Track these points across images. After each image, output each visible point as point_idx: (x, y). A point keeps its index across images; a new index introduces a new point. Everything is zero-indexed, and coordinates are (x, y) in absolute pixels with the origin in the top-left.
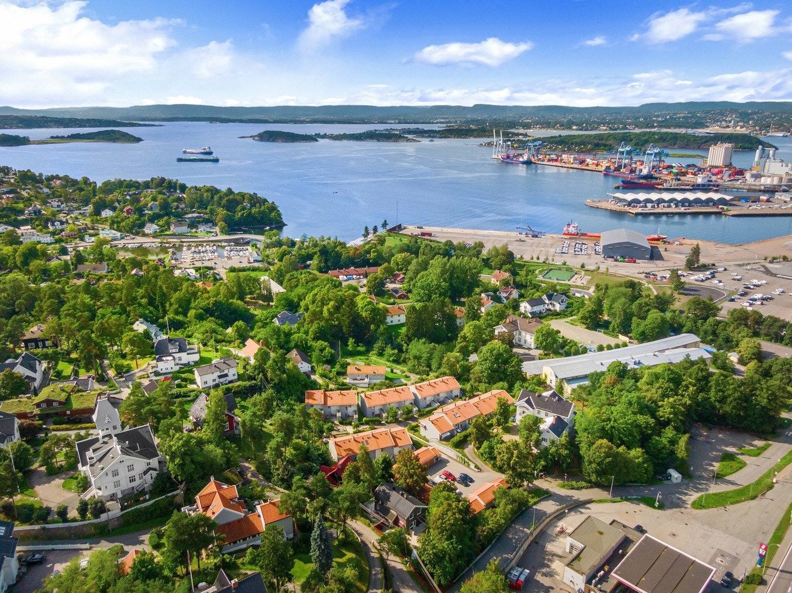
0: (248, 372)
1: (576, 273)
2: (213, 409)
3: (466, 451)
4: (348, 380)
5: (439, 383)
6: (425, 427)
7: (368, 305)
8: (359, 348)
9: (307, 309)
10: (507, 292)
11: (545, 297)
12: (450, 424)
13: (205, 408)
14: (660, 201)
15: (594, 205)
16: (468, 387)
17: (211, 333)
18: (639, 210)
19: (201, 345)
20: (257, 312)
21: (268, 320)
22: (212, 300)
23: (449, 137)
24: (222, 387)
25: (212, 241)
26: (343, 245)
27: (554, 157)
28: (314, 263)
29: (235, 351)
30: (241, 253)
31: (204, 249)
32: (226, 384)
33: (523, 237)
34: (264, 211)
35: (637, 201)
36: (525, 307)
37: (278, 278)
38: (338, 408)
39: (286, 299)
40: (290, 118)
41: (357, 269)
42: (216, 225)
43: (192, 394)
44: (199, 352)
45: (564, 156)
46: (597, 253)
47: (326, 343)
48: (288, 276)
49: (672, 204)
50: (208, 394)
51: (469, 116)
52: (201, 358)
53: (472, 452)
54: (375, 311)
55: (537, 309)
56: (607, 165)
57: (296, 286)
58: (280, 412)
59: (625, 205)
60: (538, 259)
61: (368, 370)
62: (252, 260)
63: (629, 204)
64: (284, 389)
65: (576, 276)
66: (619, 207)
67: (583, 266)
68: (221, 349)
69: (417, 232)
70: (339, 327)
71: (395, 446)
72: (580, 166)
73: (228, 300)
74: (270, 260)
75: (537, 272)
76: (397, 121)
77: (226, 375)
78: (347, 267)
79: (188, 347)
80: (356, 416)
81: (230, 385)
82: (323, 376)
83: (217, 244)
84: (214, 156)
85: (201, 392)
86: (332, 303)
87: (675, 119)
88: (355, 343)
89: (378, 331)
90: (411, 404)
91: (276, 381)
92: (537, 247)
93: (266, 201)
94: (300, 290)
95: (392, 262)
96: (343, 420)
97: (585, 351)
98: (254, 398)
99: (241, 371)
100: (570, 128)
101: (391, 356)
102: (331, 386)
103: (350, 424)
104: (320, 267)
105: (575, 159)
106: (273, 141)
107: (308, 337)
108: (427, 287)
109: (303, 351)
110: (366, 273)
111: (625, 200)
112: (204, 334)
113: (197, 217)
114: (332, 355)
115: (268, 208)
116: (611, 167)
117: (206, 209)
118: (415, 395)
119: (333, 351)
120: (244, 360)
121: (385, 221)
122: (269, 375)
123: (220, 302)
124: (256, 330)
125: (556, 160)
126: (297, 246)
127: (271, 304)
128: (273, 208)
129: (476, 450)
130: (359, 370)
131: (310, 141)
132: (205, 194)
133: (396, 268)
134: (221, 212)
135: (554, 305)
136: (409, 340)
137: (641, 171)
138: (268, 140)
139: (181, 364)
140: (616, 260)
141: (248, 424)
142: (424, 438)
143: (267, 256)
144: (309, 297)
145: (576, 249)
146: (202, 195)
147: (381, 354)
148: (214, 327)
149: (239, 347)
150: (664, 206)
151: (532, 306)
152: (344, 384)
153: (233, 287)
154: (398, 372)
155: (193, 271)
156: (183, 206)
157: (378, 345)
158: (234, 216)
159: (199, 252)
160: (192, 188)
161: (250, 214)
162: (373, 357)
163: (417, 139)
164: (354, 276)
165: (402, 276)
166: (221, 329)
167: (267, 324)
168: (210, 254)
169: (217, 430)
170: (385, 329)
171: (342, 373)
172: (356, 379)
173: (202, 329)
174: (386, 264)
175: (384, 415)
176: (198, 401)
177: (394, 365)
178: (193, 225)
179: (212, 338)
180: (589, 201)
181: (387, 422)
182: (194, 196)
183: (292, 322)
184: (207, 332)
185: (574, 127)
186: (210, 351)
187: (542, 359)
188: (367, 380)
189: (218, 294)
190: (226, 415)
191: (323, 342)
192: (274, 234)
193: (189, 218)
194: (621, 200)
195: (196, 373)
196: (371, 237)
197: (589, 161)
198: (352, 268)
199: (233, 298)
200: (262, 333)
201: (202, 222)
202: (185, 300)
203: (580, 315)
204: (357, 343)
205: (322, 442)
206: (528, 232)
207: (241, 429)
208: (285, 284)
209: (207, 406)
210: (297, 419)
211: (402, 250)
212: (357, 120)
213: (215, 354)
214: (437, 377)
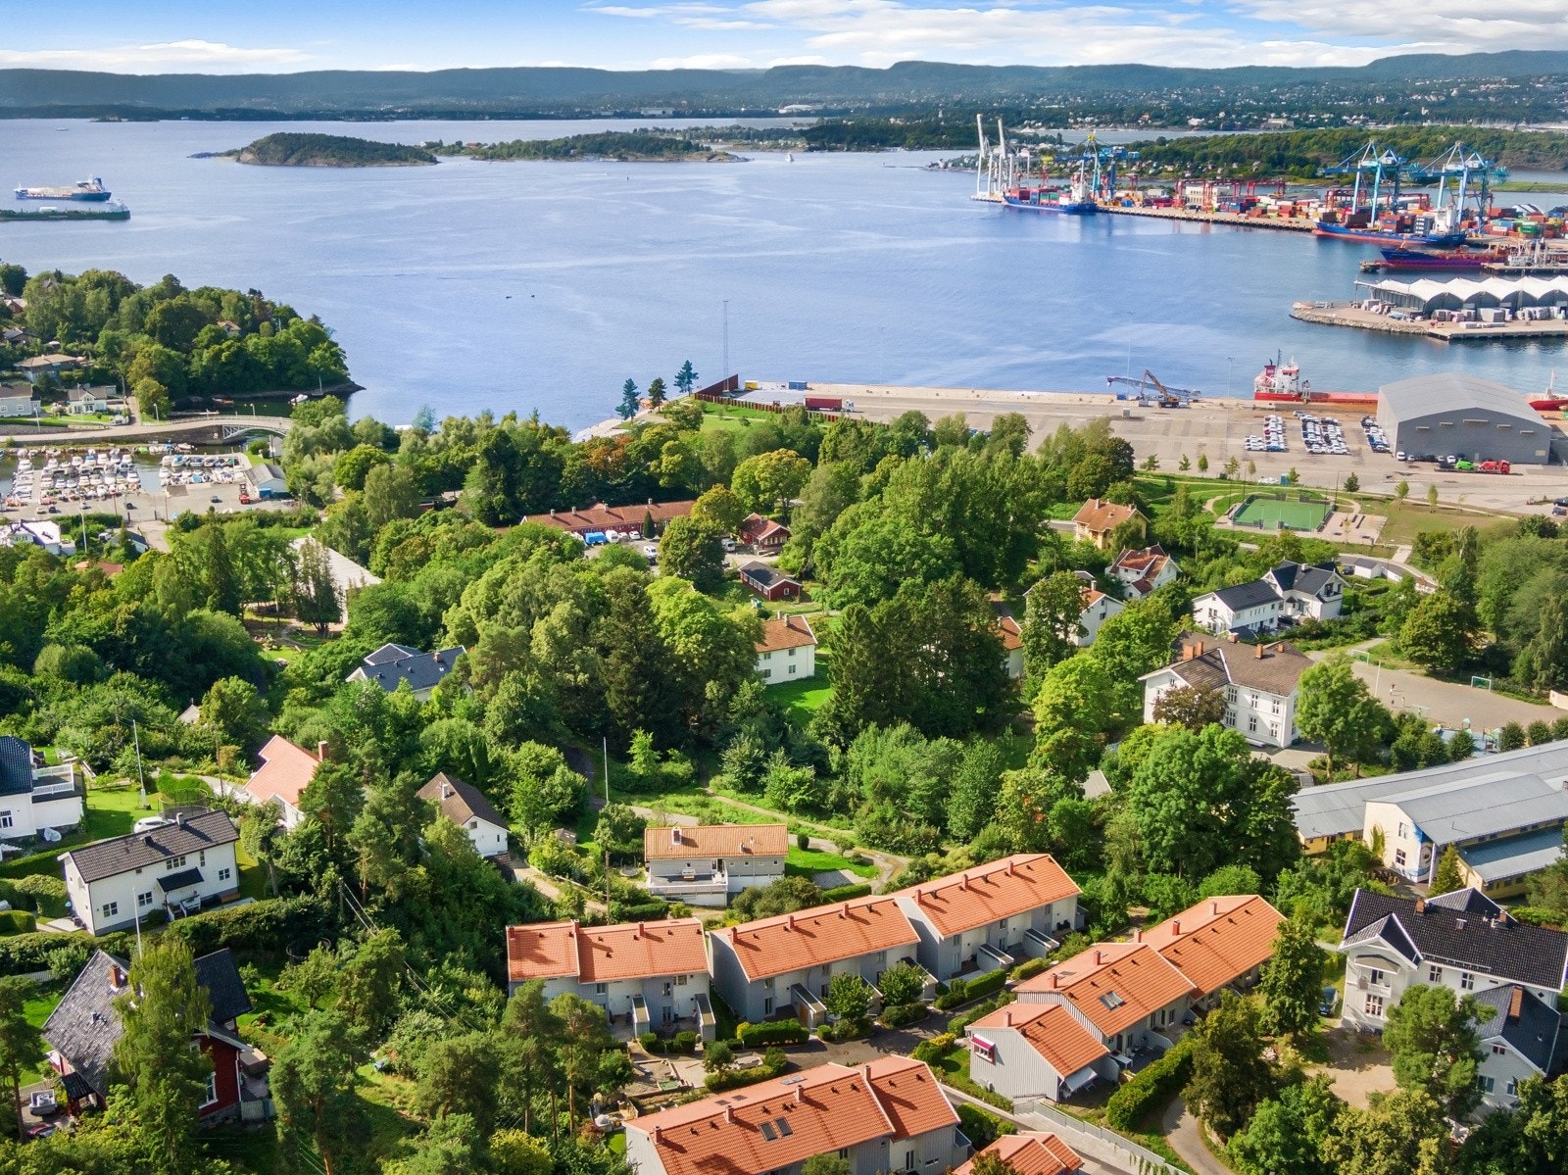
0: (278, 863)
1: (1335, 509)
2: (151, 1019)
3: (1173, 1139)
4: (648, 883)
5: (999, 879)
6: (992, 1052)
7: (693, 611)
8: (668, 767)
9: (469, 637)
10: (1140, 566)
11: (1269, 577)
12: (1092, 1034)
13: (113, 1013)
14: (1517, 302)
15: (1320, 315)
16: (1104, 888)
17: (126, 724)
18: (1462, 328)
19: (86, 769)
20: (289, 657)
21: (329, 680)
22: (124, 611)
23: (831, 150)
24: (176, 924)
25: (116, 440)
26: (559, 435)
27: (1156, 193)
28: (471, 493)
29: (219, 787)
30: (217, 475)
31: (88, 464)
32: (193, 912)
33: (1132, 406)
34: (287, 345)
35: (1448, 302)
36: (1213, 613)
37: (353, 542)
38: (634, 990)
39: (392, 605)
40: (345, 106)
41: (618, 510)
42: (129, 391)
43: (58, 957)
44: (80, 791)
45: (1189, 190)
46: (1377, 448)
47: (553, 752)
48: (387, 532)
49: (1554, 309)
50: (124, 956)
51: (881, 96)
52: (89, 814)
53: (1200, 1145)
54: (718, 635)
55: (1251, 617)
56: (1322, 210)
57: (423, 560)
58: (421, 1016)
59: (1414, 315)
60: (1204, 466)
61: (724, 840)
62: (254, 494)
63: (1427, 311)
64: (421, 925)
65: (1338, 518)
66: (1398, 320)
67: (1352, 486)
68: (164, 779)
69: (794, 398)
70: (592, 693)
71: (895, 1137)
72: (1242, 218)
73: (180, 612)
74: (319, 490)
75: (1209, 507)
76: (670, 111)
77: (194, 877)
78: (585, 504)
79: (36, 773)
80: (707, 1019)
81: (211, 916)
82: (557, 869)
83: (132, 447)
84: (115, 203)
85: (91, 949)
86: (562, 609)
87: (1475, 97)
88: (654, 747)
89: (735, 704)
90: (909, 961)
91: (392, 891)
92: (1185, 433)
93: (292, 313)
94: (438, 572)
95: (736, 482)
96: (661, 1035)
97: (1463, 748)
98: (310, 964)
99: (251, 860)
100: (1182, 124)
101: (790, 791)
102: (592, 907)
103: (687, 1050)
104: (491, 508)
105: (1223, 198)
106: (299, 163)
107: (483, 732)
108: (881, 553)
109: (473, 781)
110: (651, 523)
111: (1413, 300)
112: (96, 727)
113: (64, 366)
114: (577, 791)
115: (299, 334)
116: (1339, 216)
117: (94, 339)
118: (918, 926)
119: (580, 779)
120: (261, 815)
121: (688, 366)
122: (363, 869)
123: (154, 618)
124: (289, 711)
125: (1168, 203)
126: (403, 448)
127: (332, 627)
128: (316, 335)
129: (1214, 1138)
130: (687, 842)
131: (414, 164)
132: (90, 296)
133: (749, 502)
134: (145, 348)
135: (1301, 606)
136: (847, 733)
137: (1430, 223)
138: (283, 162)
139: (11, 841)
140: (1446, 467)
141: (310, 1081)
142: (989, 1094)
143: (311, 478)
144: (475, 594)
145: (1311, 438)
146: (79, 299)
147: (751, 784)
148: (133, 702)
149: (232, 772)
150: (1531, 317)
151: (1237, 607)
152: (637, 898)
153: (197, 569)
154: (827, 845)
155: (53, 530)
156: (17, 330)
157: (741, 749)
158: (188, 363)
159: (74, 475)
160: (46, 276)
161: (240, 353)
162: (722, 793)
163: (740, 155)
164: (610, 534)
165: (774, 527)
166: (162, 709)
167: (328, 693)
168: (109, 480)
169: (170, 1116)
170: (757, 696)
171: (627, 858)
172: (680, 878)
173: (92, 711)
174: (715, 491)
175: (813, 1010)
176: (83, 986)
177: (806, 824)
178: (51, 389)
179: (127, 741)
180: (1298, 306)
181: (828, 1037)
182: (54, 303)
183: (422, 682)
184: (110, 722)
185: (1194, 122)
186: (122, 789)
187: (1326, 781)
188: (720, 880)
189: (145, 589)
190: (206, 1042)
191: (539, 748)
192: (325, 410)
193: (36, 369)
194: (1398, 300)
195: (71, 870)
196: (643, 414)
197: (1265, 200)
198: (602, 507)
199: (201, 605)
200: (319, 722)
201: (82, 381)
202: (25, 617)
203: (1408, 630)
204: (661, 746)
205: (596, 1130)
206: (1147, 392)
207: (278, 1104)
208: (376, 560)
209: (123, 1007)
210: (513, 1046)
211: (762, 446)
212: (551, 108)
213: (144, 798)
214: (979, 860)
